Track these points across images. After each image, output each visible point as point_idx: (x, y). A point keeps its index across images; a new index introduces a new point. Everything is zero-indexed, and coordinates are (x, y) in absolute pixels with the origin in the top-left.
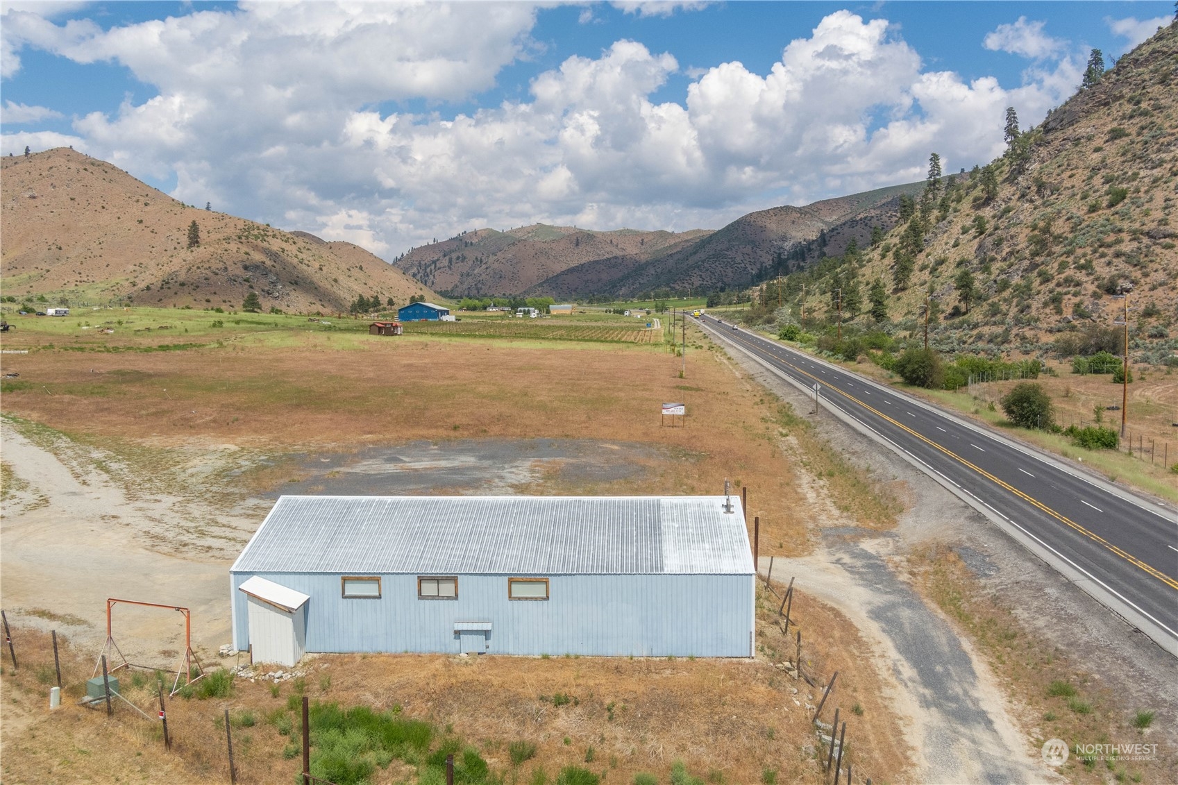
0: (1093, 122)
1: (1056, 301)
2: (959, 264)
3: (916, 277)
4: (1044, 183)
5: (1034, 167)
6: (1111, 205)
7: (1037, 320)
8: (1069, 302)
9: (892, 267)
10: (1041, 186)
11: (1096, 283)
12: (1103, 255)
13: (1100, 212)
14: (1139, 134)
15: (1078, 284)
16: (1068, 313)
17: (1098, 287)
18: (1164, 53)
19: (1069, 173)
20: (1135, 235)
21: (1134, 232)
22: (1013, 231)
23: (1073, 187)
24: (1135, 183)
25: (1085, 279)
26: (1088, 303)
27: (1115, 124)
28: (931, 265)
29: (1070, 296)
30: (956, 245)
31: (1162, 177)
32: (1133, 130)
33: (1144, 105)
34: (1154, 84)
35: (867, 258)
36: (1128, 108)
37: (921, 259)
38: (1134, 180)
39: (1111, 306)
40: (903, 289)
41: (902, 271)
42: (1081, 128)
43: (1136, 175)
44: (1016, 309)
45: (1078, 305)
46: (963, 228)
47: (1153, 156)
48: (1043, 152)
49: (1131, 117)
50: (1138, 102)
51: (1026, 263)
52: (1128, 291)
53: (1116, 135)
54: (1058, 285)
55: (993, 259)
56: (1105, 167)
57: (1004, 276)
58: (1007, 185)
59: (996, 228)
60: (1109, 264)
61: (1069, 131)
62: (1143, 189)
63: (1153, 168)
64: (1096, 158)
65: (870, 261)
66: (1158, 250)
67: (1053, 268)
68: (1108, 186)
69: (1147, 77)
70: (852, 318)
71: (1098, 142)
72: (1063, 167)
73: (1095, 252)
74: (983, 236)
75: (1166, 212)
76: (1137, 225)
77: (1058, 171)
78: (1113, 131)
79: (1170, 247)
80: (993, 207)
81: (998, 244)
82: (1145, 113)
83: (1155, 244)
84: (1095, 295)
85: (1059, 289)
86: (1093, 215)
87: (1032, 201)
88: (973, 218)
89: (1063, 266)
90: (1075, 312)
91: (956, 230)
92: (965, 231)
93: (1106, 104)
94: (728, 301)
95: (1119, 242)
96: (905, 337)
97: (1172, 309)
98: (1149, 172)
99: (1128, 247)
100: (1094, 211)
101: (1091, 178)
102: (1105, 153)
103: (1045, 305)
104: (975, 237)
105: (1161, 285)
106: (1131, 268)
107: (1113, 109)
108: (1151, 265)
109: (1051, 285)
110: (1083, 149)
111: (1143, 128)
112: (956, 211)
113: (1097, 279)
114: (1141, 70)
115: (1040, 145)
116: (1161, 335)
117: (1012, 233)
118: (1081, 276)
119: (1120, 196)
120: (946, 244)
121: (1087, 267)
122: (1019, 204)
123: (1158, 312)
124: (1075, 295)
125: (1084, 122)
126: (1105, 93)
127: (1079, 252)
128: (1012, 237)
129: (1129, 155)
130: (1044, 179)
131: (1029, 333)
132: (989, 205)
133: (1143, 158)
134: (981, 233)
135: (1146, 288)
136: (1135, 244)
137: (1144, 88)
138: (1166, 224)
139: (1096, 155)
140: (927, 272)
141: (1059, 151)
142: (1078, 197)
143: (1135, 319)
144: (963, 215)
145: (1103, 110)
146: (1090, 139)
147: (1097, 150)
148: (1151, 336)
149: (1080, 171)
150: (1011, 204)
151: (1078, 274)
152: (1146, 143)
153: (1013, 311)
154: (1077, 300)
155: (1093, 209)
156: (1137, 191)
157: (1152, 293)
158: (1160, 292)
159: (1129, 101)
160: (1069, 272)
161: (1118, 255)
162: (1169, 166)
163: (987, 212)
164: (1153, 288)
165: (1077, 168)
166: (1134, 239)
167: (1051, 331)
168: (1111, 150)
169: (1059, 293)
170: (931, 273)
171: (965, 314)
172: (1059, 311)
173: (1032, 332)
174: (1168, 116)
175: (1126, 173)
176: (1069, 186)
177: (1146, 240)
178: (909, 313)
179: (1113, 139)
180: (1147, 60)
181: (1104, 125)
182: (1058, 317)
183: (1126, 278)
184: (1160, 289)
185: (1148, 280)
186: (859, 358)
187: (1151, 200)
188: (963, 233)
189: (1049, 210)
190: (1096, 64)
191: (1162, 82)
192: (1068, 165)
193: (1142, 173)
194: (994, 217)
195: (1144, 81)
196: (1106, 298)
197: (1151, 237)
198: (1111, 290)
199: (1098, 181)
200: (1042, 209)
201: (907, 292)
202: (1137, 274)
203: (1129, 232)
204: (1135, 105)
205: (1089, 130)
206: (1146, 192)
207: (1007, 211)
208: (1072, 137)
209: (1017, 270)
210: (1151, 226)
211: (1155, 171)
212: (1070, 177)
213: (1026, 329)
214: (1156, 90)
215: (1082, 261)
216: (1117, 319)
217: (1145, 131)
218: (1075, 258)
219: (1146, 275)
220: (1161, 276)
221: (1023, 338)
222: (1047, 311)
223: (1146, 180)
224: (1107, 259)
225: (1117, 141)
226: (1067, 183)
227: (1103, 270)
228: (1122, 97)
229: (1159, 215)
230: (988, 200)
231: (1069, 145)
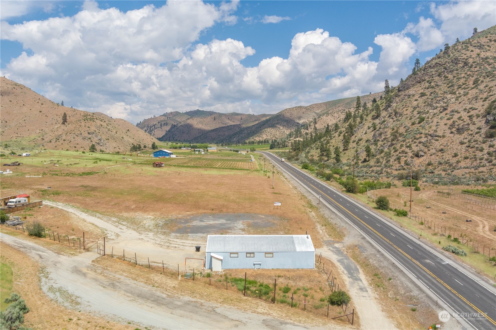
0: (415, 89)
1: (399, 159)
2: (367, 141)
3: (351, 145)
4: (397, 112)
5: (394, 105)
6: (419, 123)
7: (392, 166)
8: (403, 159)
9: (342, 140)
10: (396, 113)
11: (412, 153)
12: (415, 143)
13: (416, 125)
14: (430, 95)
15: (406, 153)
16: (403, 164)
17: (413, 154)
18: (440, 64)
19: (406, 109)
20: (426, 135)
21: (426, 134)
22: (386, 130)
23: (407, 114)
24: (428, 115)
25: (409, 151)
26: (409, 160)
27: (422, 91)
28: (357, 141)
29: (403, 157)
30: (366, 133)
31: (437, 113)
32: (428, 94)
33: (432, 84)
34: (436, 76)
35: (333, 136)
36: (427, 85)
37: (353, 138)
38: (427, 113)
39: (417, 161)
40: (347, 150)
41: (346, 142)
42: (411, 91)
43: (428, 111)
44: (385, 161)
45: (406, 161)
46: (368, 127)
47: (434, 105)
48: (397, 99)
49: (428, 88)
50: (430, 83)
51: (390, 143)
52: (423, 156)
53: (423, 95)
54: (400, 153)
55: (378, 140)
56: (418, 107)
57: (382, 148)
58: (384, 111)
59: (380, 128)
60: (417, 146)
61: (407, 92)
62: (430, 117)
63: (434, 109)
64: (415, 103)
65: (334, 137)
66: (433, 141)
67: (398, 146)
68: (419, 115)
69: (434, 73)
70: (328, 160)
71: (416, 97)
72: (404, 106)
73: (412, 141)
74: (375, 131)
75: (437, 127)
76: (427, 132)
77: (402, 107)
78: (421, 93)
79: (437, 140)
80: (379, 119)
81: (380, 135)
82: (433, 87)
83: (432, 139)
84: (412, 157)
85: (400, 155)
86: (413, 126)
87: (393, 118)
88: (372, 123)
89: (402, 146)
90: (405, 163)
91: (366, 127)
92: (369, 128)
93: (420, 82)
94: (278, 147)
95: (421, 138)
96: (347, 169)
97: (437, 163)
98: (432, 111)
99: (423, 140)
100: (413, 125)
101: (413, 111)
102: (419, 102)
103: (395, 160)
104: (372, 131)
105: (433, 154)
106: (424, 148)
107: (422, 85)
108: (431, 147)
109: (397, 153)
110: (411, 100)
111: (431, 93)
112: (366, 120)
113: (413, 151)
114: (432, 70)
115: (396, 97)
116: (433, 173)
117: (385, 131)
118: (407, 150)
119: (422, 120)
120: (362, 133)
121: (409, 147)
122: (388, 119)
123: (432, 164)
124: (405, 157)
125: (412, 89)
126: (420, 78)
127: (407, 141)
128: (385, 132)
129: (427, 103)
130: (397, 110)
131: (389, 171)
132: (378, 118)
133: (431, 105)
134: (375, 130)
135: (429, 155)
136: (426, 139)
137: (433, 77)
138: (436, 132)
139: (415, 102)
140: (355, 143)
141: (403, 100)
142: (409, 118)
143: (425, 166)
144: (368, 122)
145: (419, 84)
146: (413, 96)
147: (416, 100)
148: (429, 173)
149: (410, 108)
150: (386, 119)
151: (407, 149)
152: (432, 99)
153: (384, 162)
154: (405, 159)
155: (413, 124)
156: (428, 118)
157: (430, 157)
158: (433, 157)
159: (428, 82)
160: (404, 148)
161: (420, 143)
162: (439, 109)
163: (377, 121)
164: (431, 155)
165: (408, 107)
166: (426, 137)
167: (396, 170)
168: (421, 100)
169: (400, 156)
170: (356, 144)
171: (368, 161)
172: (399, 163)
173: (390, 170)
174: (440, 89)
175: (425, 110)
176: (406, 114)
177: (430, 137)
178: (349, 159)
179: (422, 96)
180: (434, 66)
181: (419, 90)
182: (399, 165)
183: (422, 151)
184: (433, 155)
185: (429, 152)
186: (331, 180)
187: (432, 122)
188: (368, 129)
189: (398, 123)
190: (417, 64)
191: (439, 76)
192: (406, 106)
193: (430, 111)
194: (379, 123)
195: (433, 75)
196: (416, 158)
197: (431, 136)
198: (417, 156)
199: (415, 113)
200: (396, 122)
201: (348, 151)
202: (426, 150)
203: (424, 134)
204: (429, 84)
205: (413, 92)
206: (431, 119)
207: (384, 121)
208: (407, 94)
209: (387, 146)
210: (432, 132)
211: (435, 110)
212: (406, 110)
213: (388, 169)
214: (436, 78)
215: (408, 144)
216: (419, 166)
217: (432, 94)
218: (406, 143)
219: (429, 150)
220: (434, 151)
221: (387, 172)
222: (396, 162)
223: (431, 114)
224: (417, 144)
225: (423, 97)
226: (405, 113)
227: (415, 148)
228: (425, 80)
229: (434, 128)
230: (378, 116)
231: (406, 98)
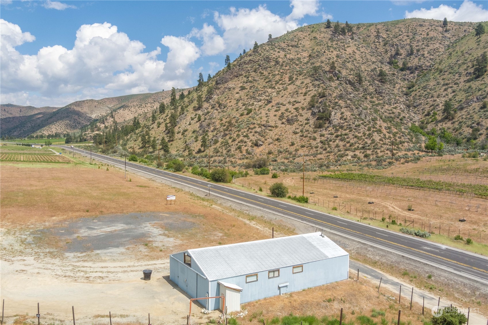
0: (234, 83)
1: (239, 148)
2: (194, 132)
3: (177, 136)
5: (215, 97)
7: (234, 155)
8: (244, 149)
9: (164, 132)
10: (220, 105)
11: (251, 142)
12: (251, 132)
13: (244, 116)
14: (250, 89)
15: (245, 142)
18: (254, 61)
21: (259, 125)
23: (232, 106)
26: (250, 149)
27: (241, 85)
31: (262, 105)
32: (248, 87)
33: (250, 79)
34: (252, 72)
36: (245, 79)
38: (253, 105)
39: (257, 150)
42: (230, 84)
47: (257, 97)
48: (218, 92)
49: (247, 83)
51: (222, 133)
52: (262, 145)
53: (243, 88)
55: (207, 131)
56: (241, 99)
57: (215, 138)
58: (205, 103)
59: (205, 119)
60: (254, 135)
61: (226, 85)
64: (237, 96)
66: (268, 131)
67: (234, 136)
68: (244, 107)
70: (154, 152)
71: (237, 90)
73: (248, 131)
76: (259, 122)
77: (225, 99)
78: (241, 87)
79: (271, 130)
81: (208, 125)
82: (251, 82)
83: (266, 129)
84: (251, 146)
85: (239, 144)
87: (217, 110)
88: (194, 114)
89: (238, 136)
90: (246, 152)
91: (189, 118)
92: (192, 119)
93: (237, 77)
95: (255, 127)
96: (182, 160)
97: (276, 151)
99: (258, 130)
101: (237, 103)
102: (240, 94)
104: (197, 122)
105: (271, 143)
106: (261, 137)
107: (240, 79)
108: (266, 136)
109: (236, 142)
110: (232, 92)
112: (187, 111)
114: (247, 66)
115: (216, 89)
117: (213, 121)
118: (245, 139)
119: (250, 111)
120: (186, 124)
121: (247, 136)
122: (212, 110)
123: (272, 153)
124: (245, 146)
125: (230, 82)
126: (236, 73)
129: (249, 96)
130: (221, 102)
131: (233, 160)
133: (254, 98)
134: (199, 120)
135: (267, 144)
136: (260, 129)
137: (249, 73)
140: (180, 134)
141: (224, 92)
142: (235, 110)
143: (266, 155)
144: (190, 113)
146: (234, 89)
147: (237, 93)
148: (272, 161)
152: (254, 92)
153: (225, 152)
156: (255, 109)
157: (269, 146)
159: (245, 76)
160: (241, 138)
161: (256, 132)
162: (263, 102)
163: (200, 112)
165: (231, 99)
167: (240, 159)
171: (203, 151)
174: (259, 84)
175: (249, 103)
178: (178, 150)
180: (248, 63)
181: (238, 84)
182: (241, 154)
183: (260, 140)
185: (267, 141)
186: (183, 170)
187: (261, 113)
189: (225, 114)
190: (228, 60)
191: (255, 71)
192: (228, 98)
193: (255, 103)
194: (203, 114)
195: (249, 70)
196: (255, 148)
197: (265, 126)
198: (257, 145)
199: (240, 104)
200: (222, 113)
201: (174, 142)
202: (263, 139)
206: (258, 110)
207: (208, 113)
208: (228, 87)
209: (220, 136)
210: (264, 123)
212: (230, 102)
215: (245, 134)
216: (260, 155)
218: (242, 133)
220: (270, 140)
221: (231, 162)
222: (237, 151)
223: (257, 106)
225: (243, 91)
227: (254, 138)
228: (242, 75)
229: (266, 119)
230: (199, 108)
231: (227, 90)
